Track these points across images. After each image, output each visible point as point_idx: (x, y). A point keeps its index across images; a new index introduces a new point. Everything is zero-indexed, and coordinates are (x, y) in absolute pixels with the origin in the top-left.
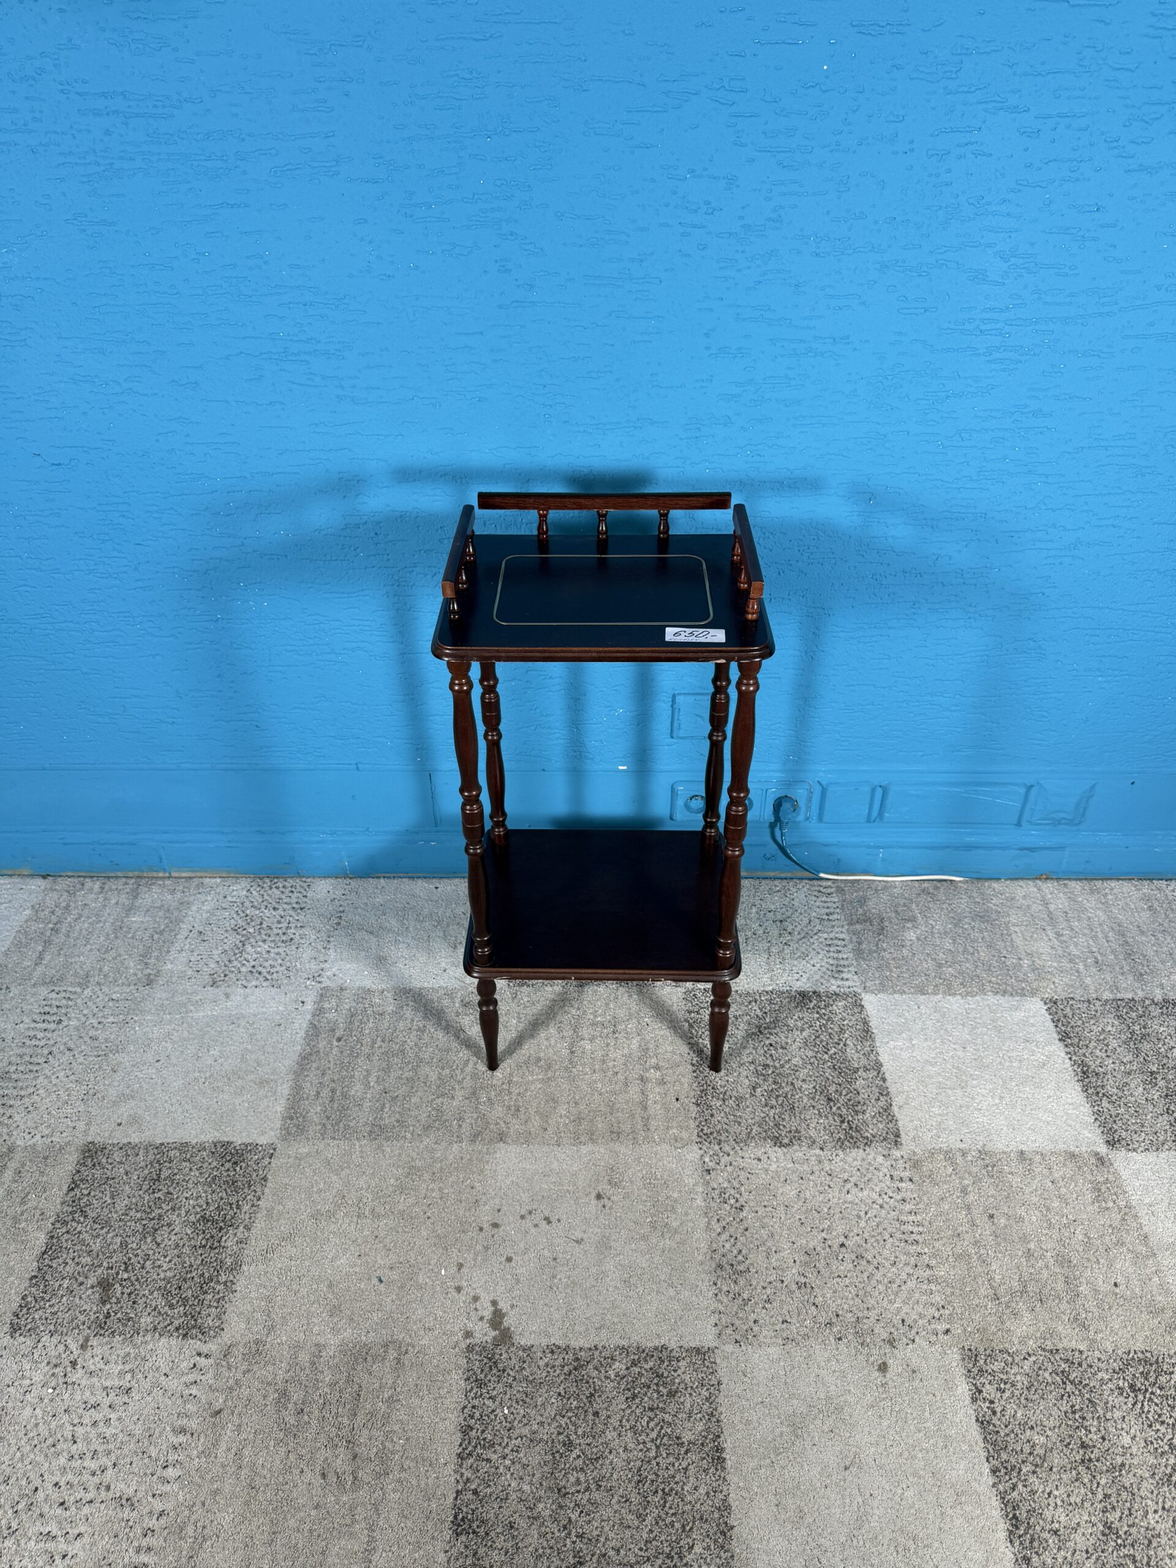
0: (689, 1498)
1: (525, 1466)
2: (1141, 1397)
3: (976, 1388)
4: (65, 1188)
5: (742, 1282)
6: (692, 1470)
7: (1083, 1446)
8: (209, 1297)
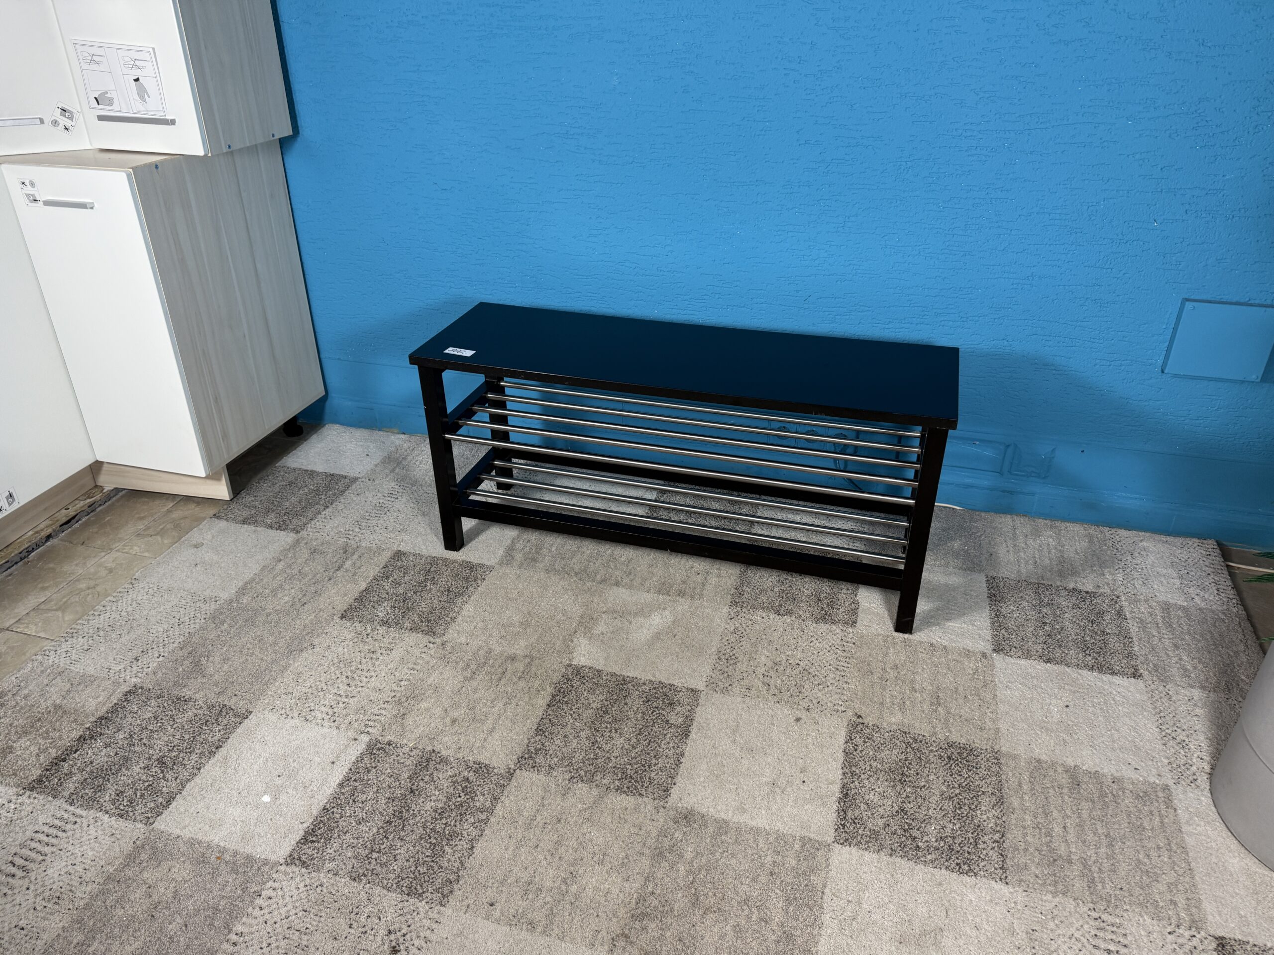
0: (663, 746)
1: (579, 715)
2: (952, 762)
3: (851, 738)
4: (381, 567)
5: (731, 667)
6: (669, 735)
7: (903, 774)
8: (441, 622)
